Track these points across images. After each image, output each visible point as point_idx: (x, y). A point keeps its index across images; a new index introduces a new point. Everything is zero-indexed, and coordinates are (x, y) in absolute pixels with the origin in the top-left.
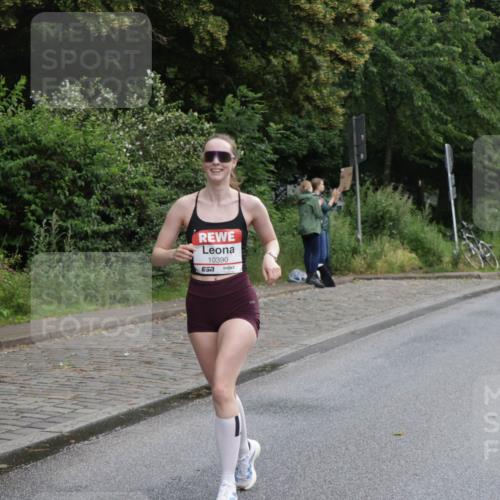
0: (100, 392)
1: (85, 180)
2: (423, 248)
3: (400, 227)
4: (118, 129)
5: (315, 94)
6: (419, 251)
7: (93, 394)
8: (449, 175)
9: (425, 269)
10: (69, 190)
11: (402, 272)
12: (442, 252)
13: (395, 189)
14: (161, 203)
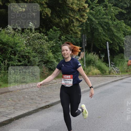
0: (20, 107)
1: (14, 51)
2: (101, 69)
3: (95, 63)
4: (22, 38)
5: (73, 29)
6: (100, 70)
7: (19, 107)
8: (108, 50)
9: (102, 74)
10: (10, 54)
11: (96, 75)
12: (106, 70)
13: (94, 53)
14: (34, 57)
